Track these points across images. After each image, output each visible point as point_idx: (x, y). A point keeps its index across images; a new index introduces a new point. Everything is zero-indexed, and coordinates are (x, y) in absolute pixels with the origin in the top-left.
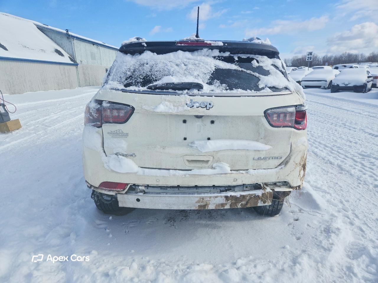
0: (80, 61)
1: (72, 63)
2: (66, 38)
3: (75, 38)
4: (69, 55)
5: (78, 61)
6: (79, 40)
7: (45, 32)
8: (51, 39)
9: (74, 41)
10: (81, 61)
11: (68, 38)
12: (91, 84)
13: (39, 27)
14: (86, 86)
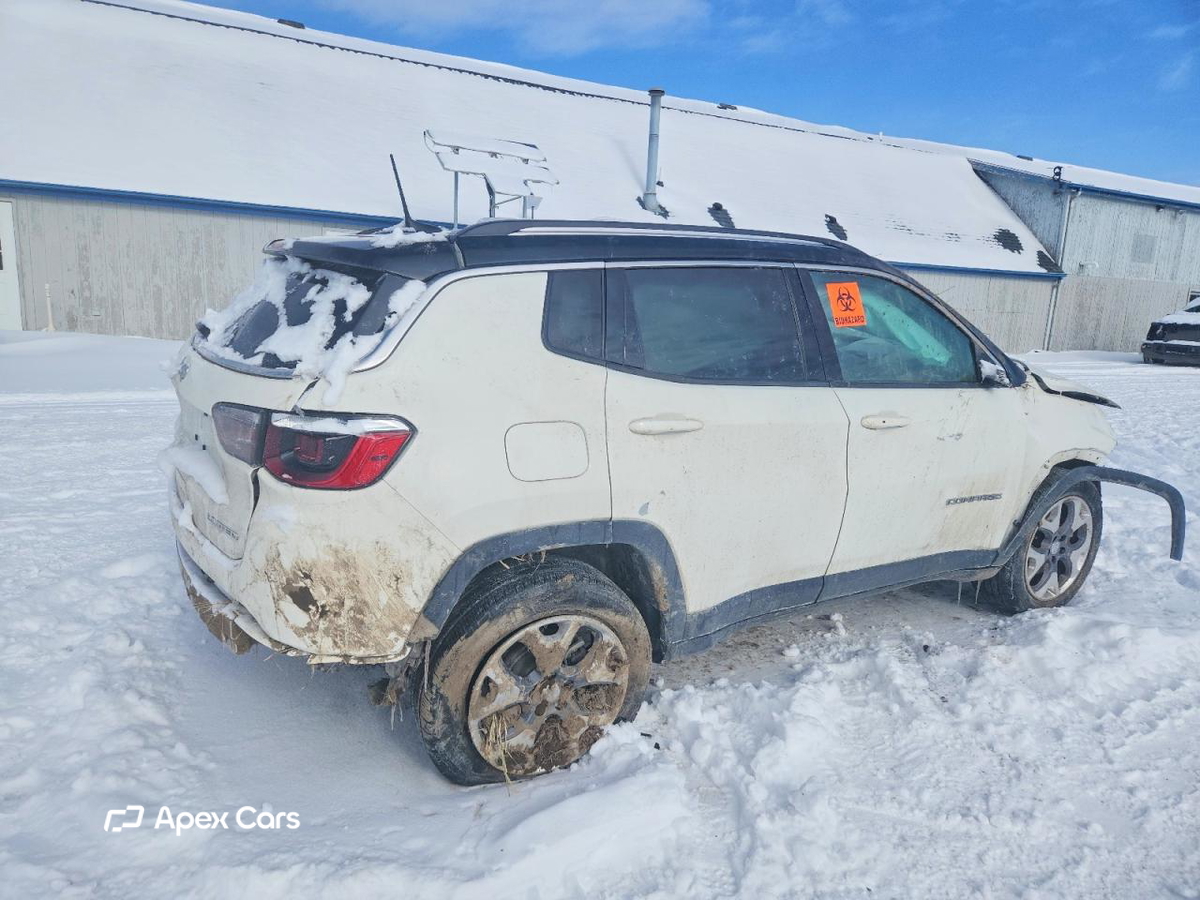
0: (1075, 267)
1: (1044, 271)
2: (1050, 194)
3: (1080, 193)
4: (1045, 247)
5: (1068, 265)
6: (1095, 197)
7: (993, 182)
8: (1005, 200)
9: (1073, 203)
10: (1081, 266)
11: (1055, 193)
12: (1097, 344)
13: (979, 168)
14: (1074, 348)
